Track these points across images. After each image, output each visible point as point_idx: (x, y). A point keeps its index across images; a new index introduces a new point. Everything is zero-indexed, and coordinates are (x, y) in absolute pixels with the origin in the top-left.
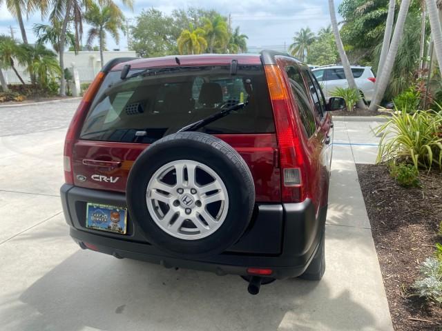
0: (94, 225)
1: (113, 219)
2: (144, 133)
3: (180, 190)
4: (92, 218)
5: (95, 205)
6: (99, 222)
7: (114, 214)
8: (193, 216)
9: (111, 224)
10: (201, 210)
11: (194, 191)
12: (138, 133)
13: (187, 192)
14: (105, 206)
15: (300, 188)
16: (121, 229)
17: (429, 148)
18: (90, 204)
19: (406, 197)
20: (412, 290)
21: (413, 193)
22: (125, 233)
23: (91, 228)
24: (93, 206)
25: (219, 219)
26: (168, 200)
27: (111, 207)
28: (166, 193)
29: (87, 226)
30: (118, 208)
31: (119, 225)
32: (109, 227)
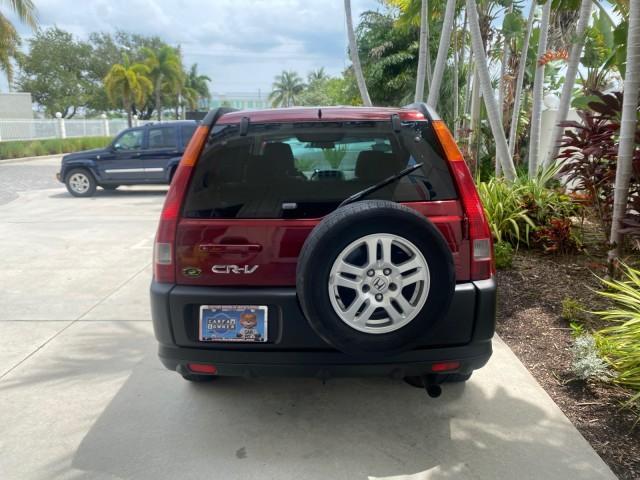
0: (213, 335)
1: (246, 323)
2: (294, 205)
3: (371, 273)
4: (210, 326)
5: (214, 308)
6: (221, 331)
7: (247, 316)
8: (386, 304)
9: (242, 331)
10: (397, 294)
11: (387, 271)
12: (286, 206)
13: (379, 273)
14: (230, 307)
15: (488, 261)
16: (258, 336)
17: (514, 222)
18: (206, 307)
19: (505, 279)
20: (564, 376)
21: (511, 275)
22: (266, 340)
23: (209, 341)
24: (210, 310)
25: (415, 304)
26: (356, 285)
27: (241, 308)
28: (353, 277)
29: (201, 339)
30: (253, 308)
31: (255, 331)
32: (239, 336)
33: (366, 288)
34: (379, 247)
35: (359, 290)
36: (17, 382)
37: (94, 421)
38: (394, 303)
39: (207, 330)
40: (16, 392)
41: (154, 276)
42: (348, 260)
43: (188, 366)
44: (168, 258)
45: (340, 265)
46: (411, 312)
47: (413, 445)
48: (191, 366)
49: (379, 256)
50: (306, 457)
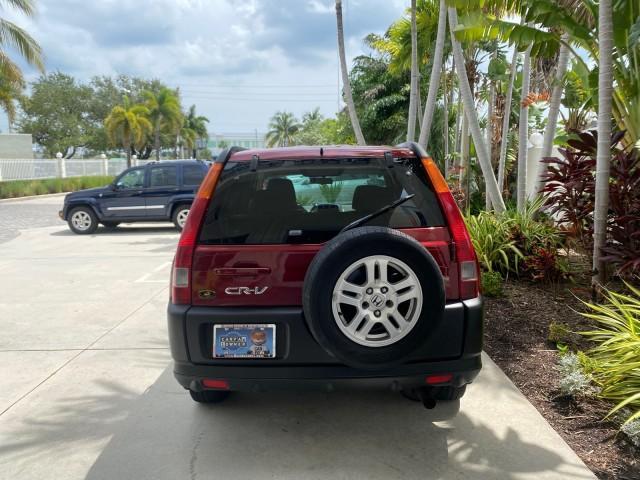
0: (226, 353)
1: (256, 341)
2: (300, 232)
3: (370, 291)
4: (223, 344)
5: (226, 327)
6: (234, 348)
7: (257, 334)
8: (383, 319)
9: (252, 348)
10: (393, 311)
11: (384, 289)
12: (291, 232)
13: (377, 291)
14: (242, 326)
15: (475, 282)
16: (267, 352)
17: (503, 252)
18: (219, 326)
21: (502, 302)
22: (274, 356)
23: (222, 358)
24: (223, 329)
25: (410, 319)
26: (357, 303)
27: (251, 327)
28: (353, 295)
29: (214, 356)
30: (262, 327)
31: (264, 348)
32: (250, 353)
33: (365, 305)
34: (377, 268)
35: (359, 307)
38: (391, 319)
39: (220, 347)
41: (171, 299)
42: (348, 280)
43: (202, 382)
44: (185, 282)
45: (342, 284)
46: (406, 326)
47: (412, 456)
48: (205, 382)
49: (377, 275)
50: (312, 468)
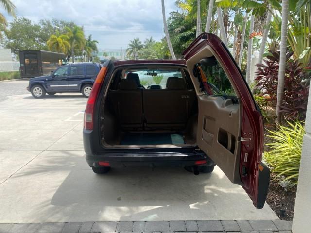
36: (22, 174)
37: (58, 188)
40: (22, 178)
41: (84, 127)
44: (91, 120)
47: (189, 195)
48: (99, 163)
50: (146, 200)
